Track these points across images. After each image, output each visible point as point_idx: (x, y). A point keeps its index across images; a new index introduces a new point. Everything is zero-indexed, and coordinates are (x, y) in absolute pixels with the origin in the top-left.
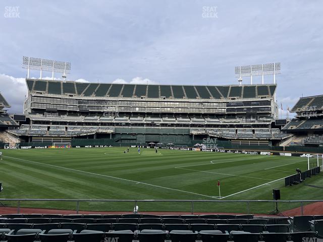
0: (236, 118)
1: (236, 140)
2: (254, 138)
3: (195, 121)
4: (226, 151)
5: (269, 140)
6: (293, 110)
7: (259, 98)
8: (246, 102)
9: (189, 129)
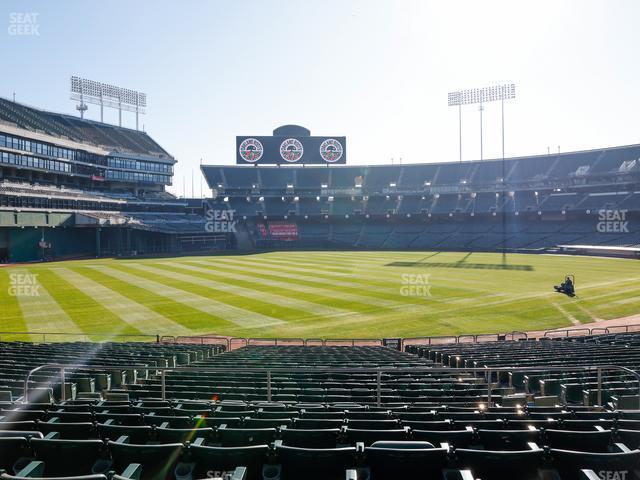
7: (154, 156)
8: (140, 161)
9: (74, 214)
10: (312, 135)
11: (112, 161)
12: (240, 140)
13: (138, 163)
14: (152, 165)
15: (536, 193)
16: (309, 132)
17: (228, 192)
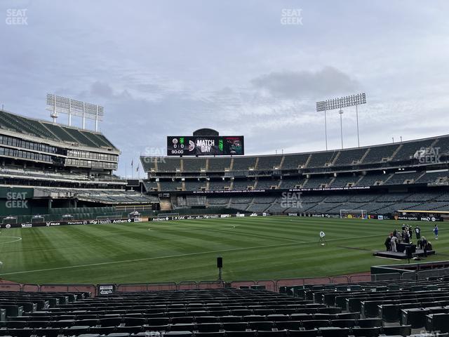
4: (186, 218)
10: (220, 135)
11: (71, 152)
12: (170, 139)
14: (102, 155)
15: (384, 172)
16: (218, 133)
17: (159, 175)
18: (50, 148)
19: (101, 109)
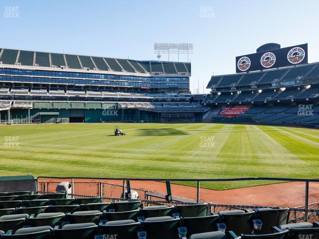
0: (159, 93)
1: (166, 113)
2: (181, 111)
3: (122, 95)
5: (194, 113)
6: (208, 87)
7: (179, 74)
8: (169, 77)
9: (117, 104)
10: (281, 47)
12: (238, 58)
13: (168, 79)
14: (176, 79)
17: (218, 89)
18: (137, 78)
19: (191, 46)
